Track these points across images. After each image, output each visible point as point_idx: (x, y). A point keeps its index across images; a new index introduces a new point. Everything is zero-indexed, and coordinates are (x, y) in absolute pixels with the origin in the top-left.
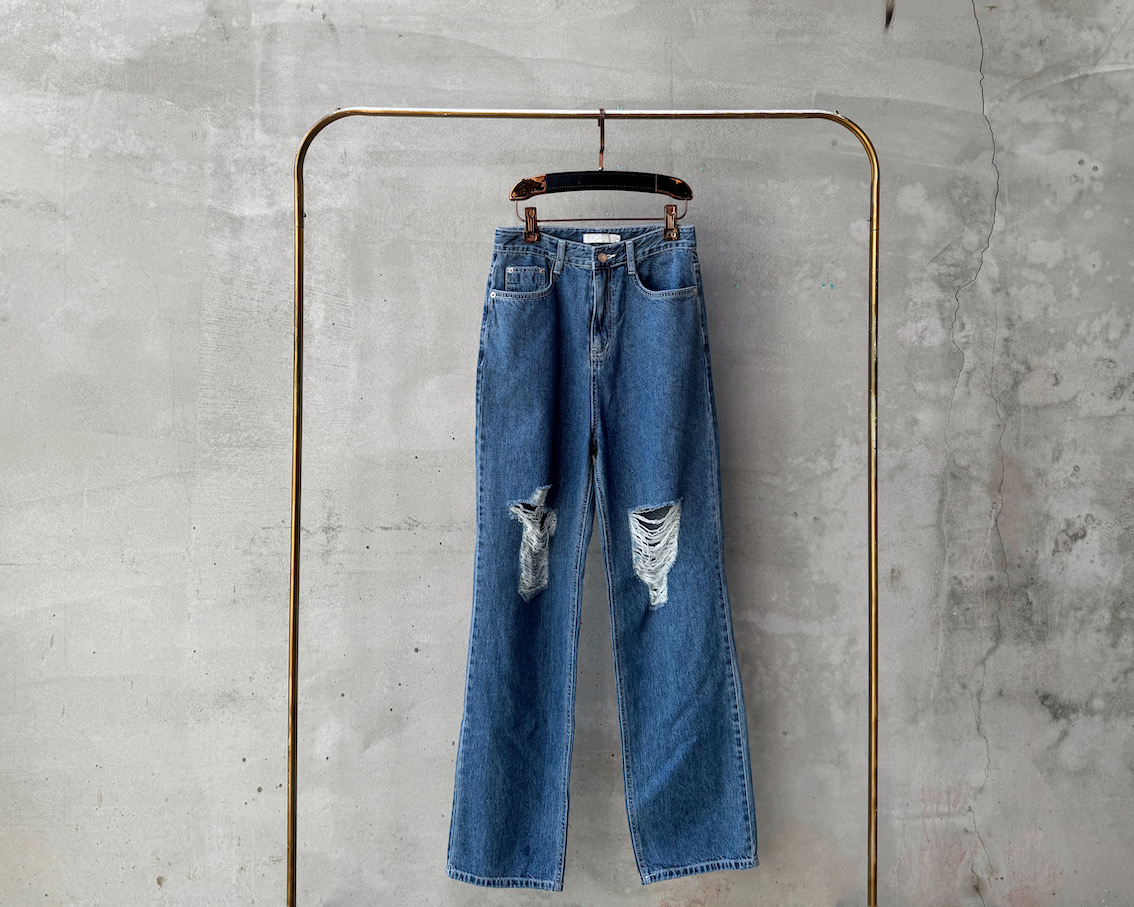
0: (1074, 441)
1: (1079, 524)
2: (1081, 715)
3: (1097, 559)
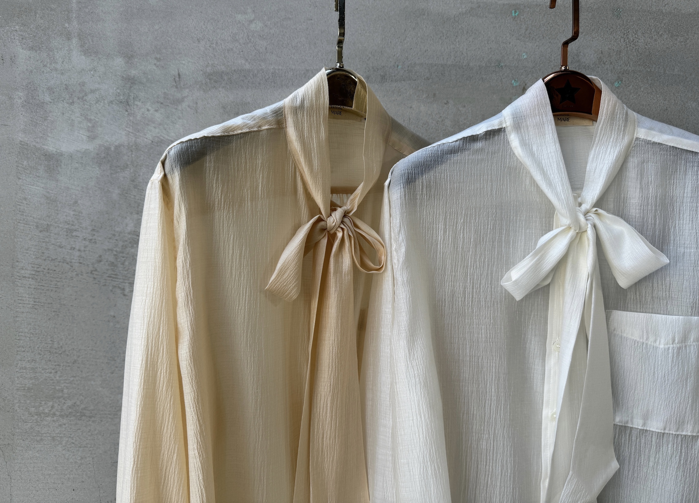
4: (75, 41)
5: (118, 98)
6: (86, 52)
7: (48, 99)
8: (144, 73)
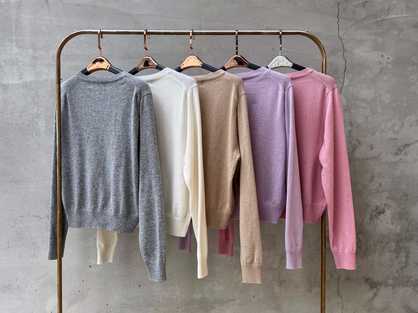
0: (380, 173)
1: (381, 208)
2: (383, 286)
3: (390, 222)
4: (14, 43)
5: (30, 64)
6: (19, 47)
7: (3, 64)
8: (40, 55)
